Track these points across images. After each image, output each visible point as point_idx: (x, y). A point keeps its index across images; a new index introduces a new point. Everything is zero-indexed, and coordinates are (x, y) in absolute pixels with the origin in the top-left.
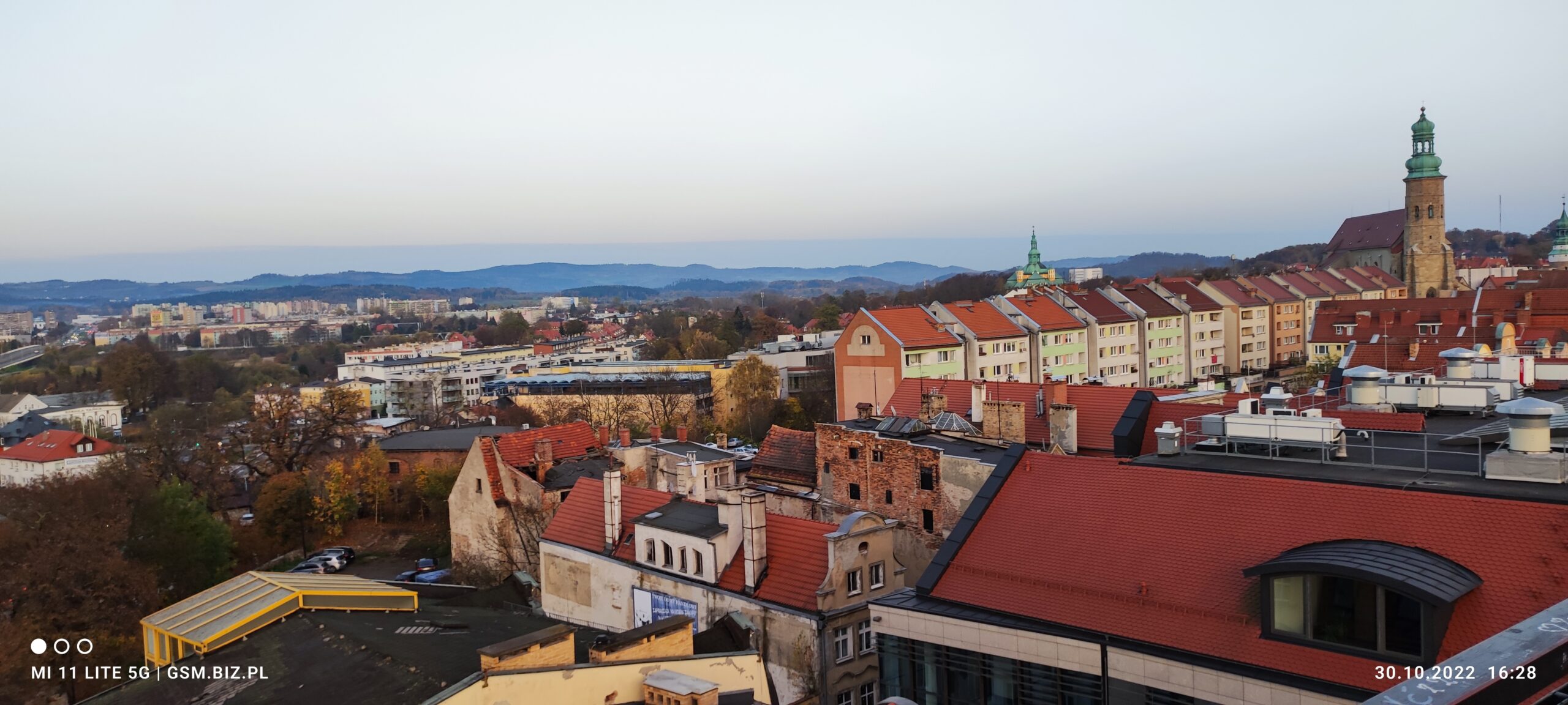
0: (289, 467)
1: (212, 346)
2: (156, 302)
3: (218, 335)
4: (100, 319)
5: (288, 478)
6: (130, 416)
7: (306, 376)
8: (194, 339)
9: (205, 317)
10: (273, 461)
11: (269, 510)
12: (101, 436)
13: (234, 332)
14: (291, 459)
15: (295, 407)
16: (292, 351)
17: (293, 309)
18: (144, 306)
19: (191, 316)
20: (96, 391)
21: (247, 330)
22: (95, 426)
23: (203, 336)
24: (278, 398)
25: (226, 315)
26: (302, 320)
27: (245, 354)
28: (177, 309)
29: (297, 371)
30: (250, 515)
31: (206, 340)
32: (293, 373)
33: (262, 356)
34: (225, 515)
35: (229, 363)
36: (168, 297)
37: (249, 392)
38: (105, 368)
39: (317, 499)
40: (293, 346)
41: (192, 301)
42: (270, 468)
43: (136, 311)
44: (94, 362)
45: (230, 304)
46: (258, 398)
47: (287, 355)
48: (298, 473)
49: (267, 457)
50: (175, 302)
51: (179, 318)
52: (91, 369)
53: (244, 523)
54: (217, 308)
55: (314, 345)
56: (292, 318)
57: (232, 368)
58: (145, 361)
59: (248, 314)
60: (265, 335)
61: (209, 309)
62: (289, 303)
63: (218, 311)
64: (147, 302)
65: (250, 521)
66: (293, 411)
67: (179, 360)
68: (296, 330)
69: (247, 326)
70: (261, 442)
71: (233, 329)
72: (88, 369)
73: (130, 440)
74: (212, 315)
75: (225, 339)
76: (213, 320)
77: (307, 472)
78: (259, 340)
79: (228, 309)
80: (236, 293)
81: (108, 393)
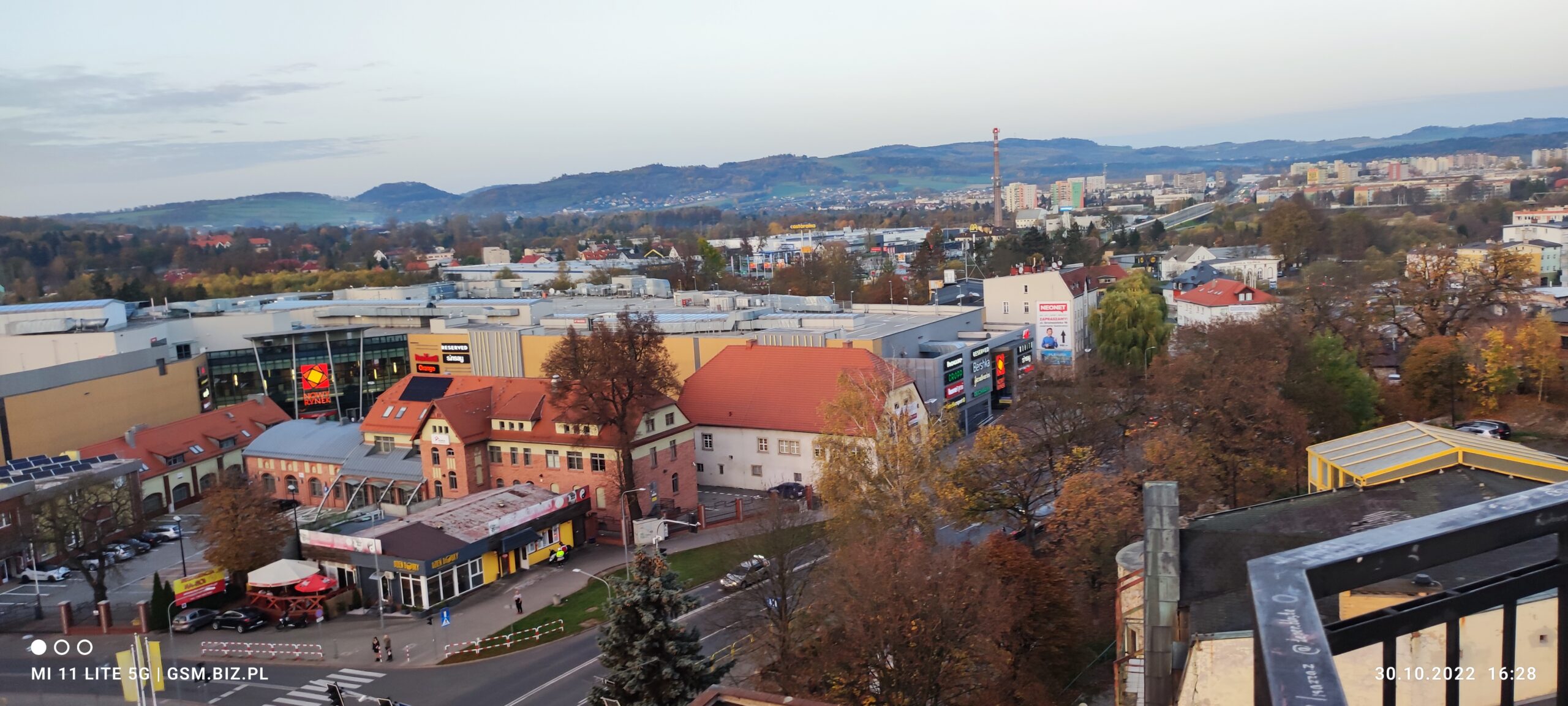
0: (1442, 331)
1: (1365, 204)
2: (1313, 161)
3: (1372, 192)
4: (1262, 178)
5: (1441, 343)
6: (1285, 270)
7: (1464, 237)
8: (1348, 197)
9: (1360, 174)
10: (1425, 323)
11: (1418, 372)
12: (1259, 287)
13: (1389, 189)
14: (1445, 322)
15: (1453, 269)
16: (1450, 210)
17: (1455, 163)
18: (1302, 164)
19: (1346, 173)
20: (1257, 246)
21: (1402, 187)
22: (1255, 278)
23: (1356, 194)
24: (1435, 259)
25: (1381, 171)
26: (1464, 176)
27: (1399, 212)
28: (1333, 167)
29: (1455, 231)
30: (1398, 376)
31: (1360, 198)
32: (1449, 234)
33: (1417, 215)
34: (1371, 372)
35: (1382, 222)
36: (1325, 154)
37: (1401, 252)
38: (1265, 224)
39: (1471, 367)
40: (1452, 204)
41: (1348, 158)
42: (1422, 330)
43: (1294, 170)
44: (1256, 218)
45: (1386, 160)
46: (1411, 258)
47: (1445, 213)
48: (1452, 338)
49: (1418, 318)
50: (1331, 159)
51: (1334, 175)
52: (1253, 225)
53: (1392, 382)
54: (1372, 164)
55: (1476, 204)
56: (1453, 173)
57: (1385, 227)
58: (1301, 218)
59: (1405, 170)
60: (1421, 192)
61: (1364, 165)
62: (1451, 157)
63: (1373, 167)
64: (1305, 161)
65: (1397, 382)
66: (1450, 273)
67: (1333, 217)
68: (1457, 187)
69: (1403, 183)
70: (1414, 303)
71: (1387, 186)
72: (1251, 225)
73: (1285, 292)
74: (1367, 172)
75: (1378, 197)
76: (1368, 177)
77: (1461, 337)
78: (1415, 198)
79: (1383, 165)
80: (1393, 149)
81: (1267, 248)
